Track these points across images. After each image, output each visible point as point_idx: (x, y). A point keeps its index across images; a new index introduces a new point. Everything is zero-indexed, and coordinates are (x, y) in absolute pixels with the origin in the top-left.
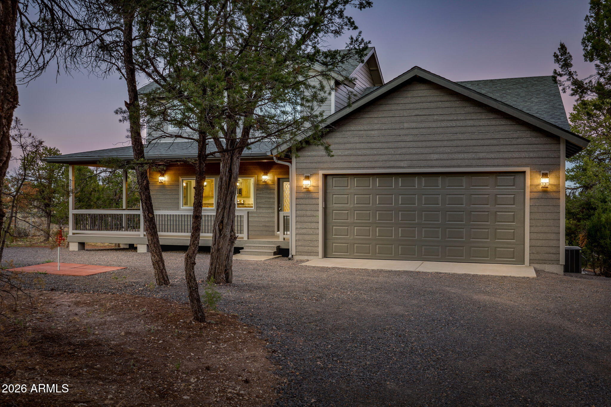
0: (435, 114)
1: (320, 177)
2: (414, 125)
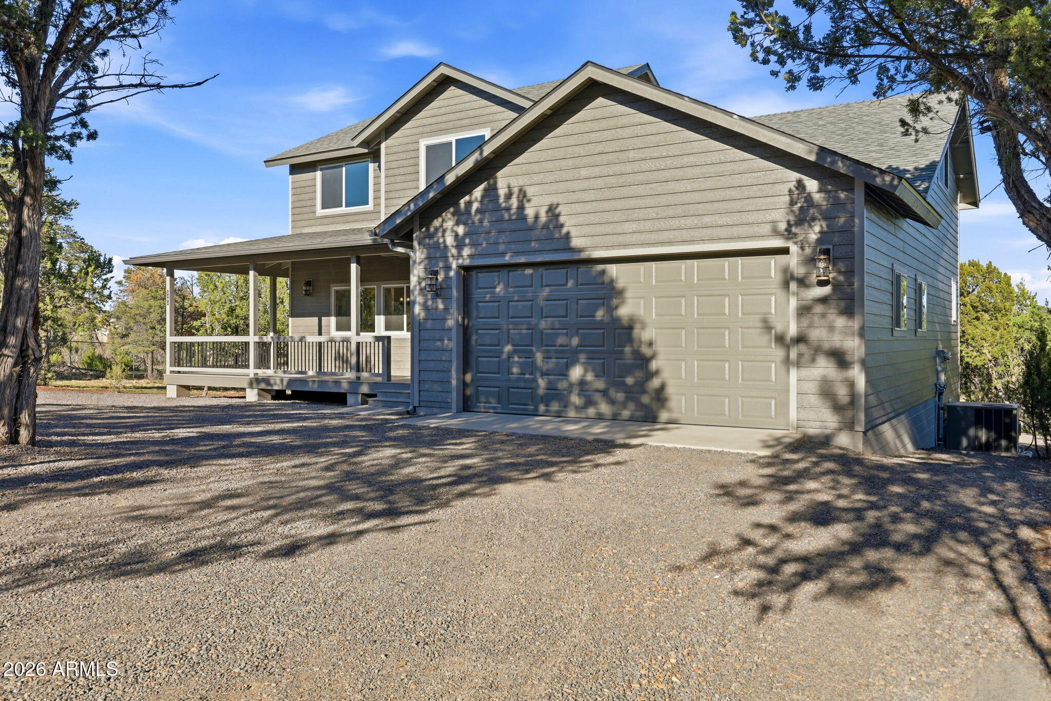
0: (631, 147)
1: (452, 274)
2: (596, 171)
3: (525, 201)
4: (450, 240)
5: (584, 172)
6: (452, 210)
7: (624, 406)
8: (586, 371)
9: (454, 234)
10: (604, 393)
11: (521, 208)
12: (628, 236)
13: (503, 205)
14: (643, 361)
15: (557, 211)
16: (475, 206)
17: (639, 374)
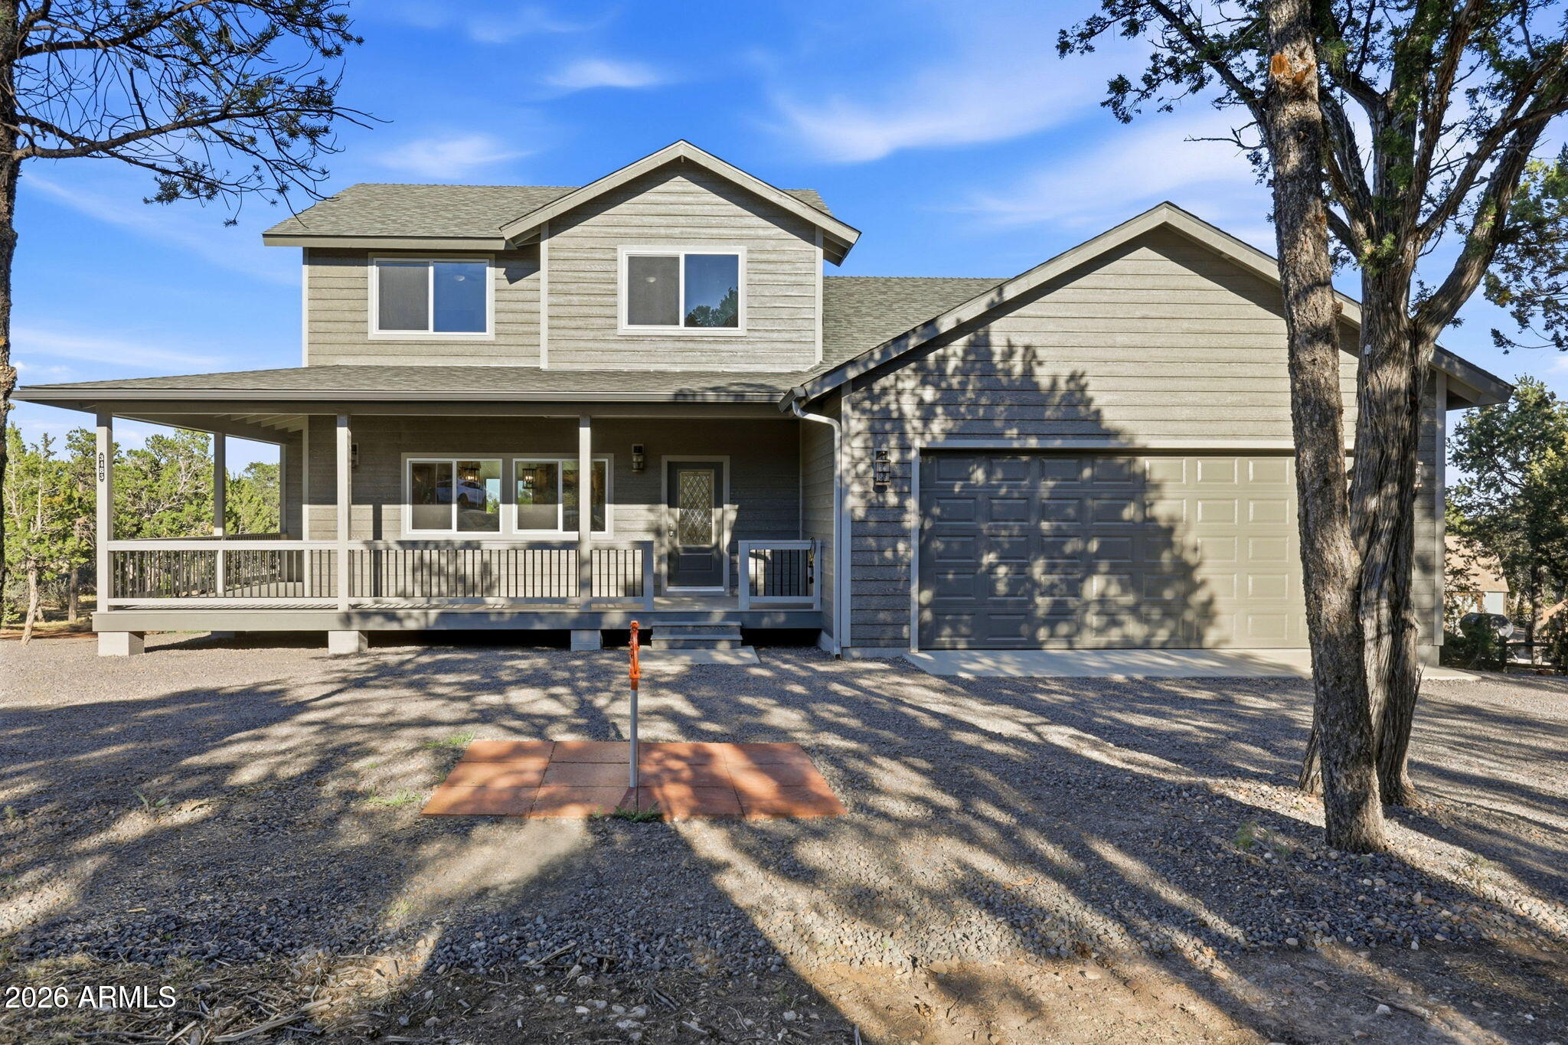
1: (913, 455)
2: (1137, 339)
3: (1034, 363)
4: (909, 406)
5: (1121, 339)
6: (913, 365)
7: (1160, 624)
8: (1108, 583)
9: (916, 399)
10: (1134, 610)
11: (1028, 373)
12: (1181, 424)
13: (1000, 366)
14: (1185, 571)
15: (1083, 381)
16: (952, 365)
17: (1180, 587)
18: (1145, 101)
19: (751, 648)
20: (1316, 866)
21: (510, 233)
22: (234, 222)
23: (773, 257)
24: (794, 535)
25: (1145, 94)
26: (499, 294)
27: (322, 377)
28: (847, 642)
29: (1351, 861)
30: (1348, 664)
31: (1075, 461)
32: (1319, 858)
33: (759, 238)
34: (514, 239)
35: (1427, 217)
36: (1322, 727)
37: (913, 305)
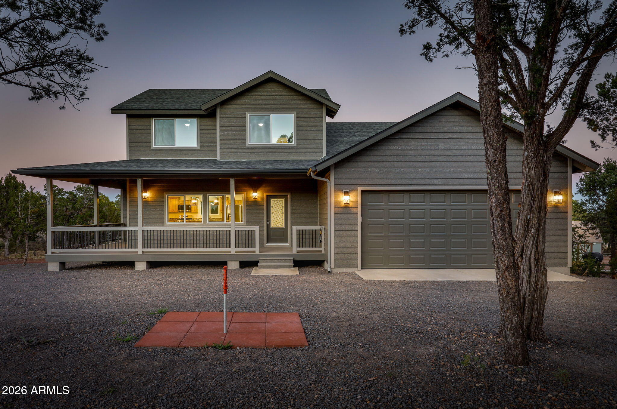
0: (466, 137)
1: (359, 193)
2: (447, 147)
5: (441, 147)
12: (465, 180)
18: (438, 53)
19: (297, 268)
20: (499, 371)
21: (204, 108)
22: (64, 107)
23: (307, 116)
24: (315, 224)
25: (438, 50)
26: (201, 131)
27: (133, 164)
28: (333, 266)
29: (514, 369)
30: (512, 287)
31: (423, 195)
32: (500, 368)
33: (301, 108)
34: (206, 110)
35: (548, 99)
36: (502, 313)
37: (363, 133)
